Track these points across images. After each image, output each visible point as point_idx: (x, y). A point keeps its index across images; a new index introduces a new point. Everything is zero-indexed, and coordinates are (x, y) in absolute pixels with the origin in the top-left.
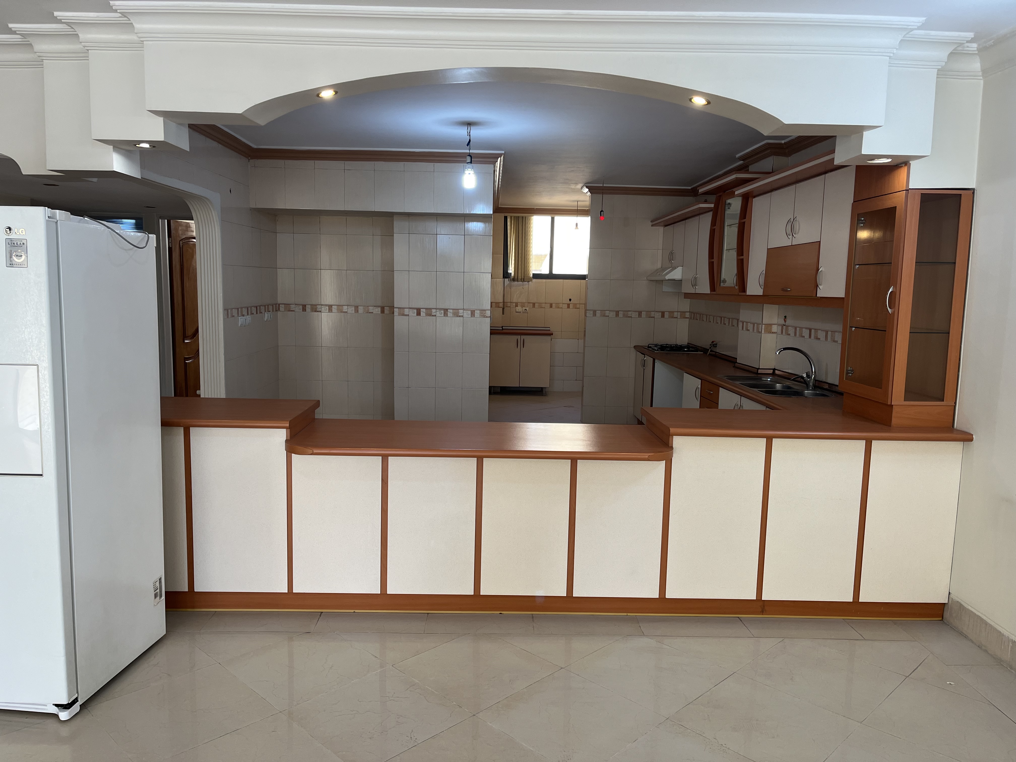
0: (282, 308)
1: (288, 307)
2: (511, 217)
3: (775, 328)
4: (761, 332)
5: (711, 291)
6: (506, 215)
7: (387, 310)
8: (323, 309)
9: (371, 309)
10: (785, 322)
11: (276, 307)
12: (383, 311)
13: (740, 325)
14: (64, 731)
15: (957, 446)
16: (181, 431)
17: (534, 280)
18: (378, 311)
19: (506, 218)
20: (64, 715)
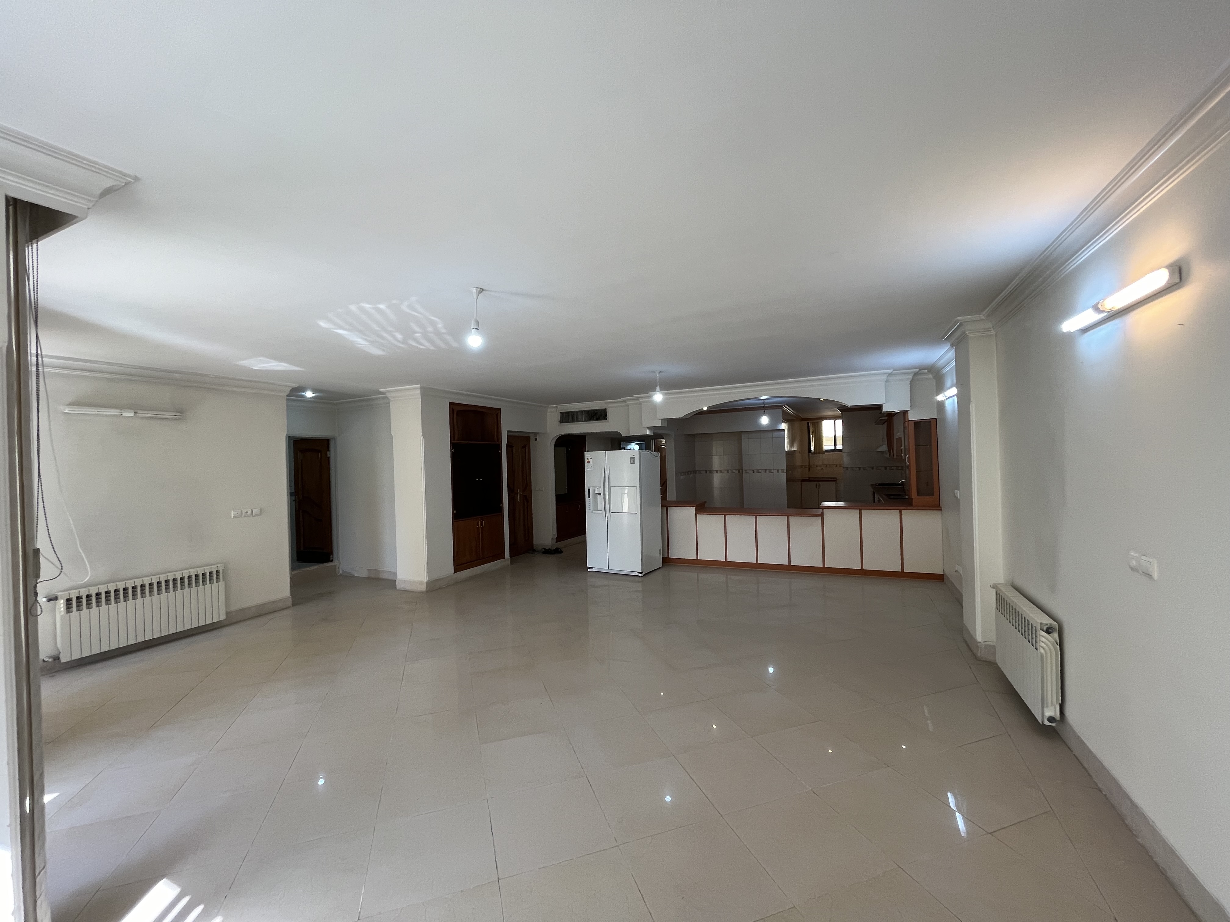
0: (697, 472)
1: (700, 472)
2: (811, 423)
6: (808, 421)
7: (741, 471)
8: (714, 472)
9: (734, 471)
11: (695, 472)
12: (739, 472)
14: (640, 579)
16: (665, 508)
17: (826, 453)
18: (737, 472)
19: (808, 424)
20: (640, 575)
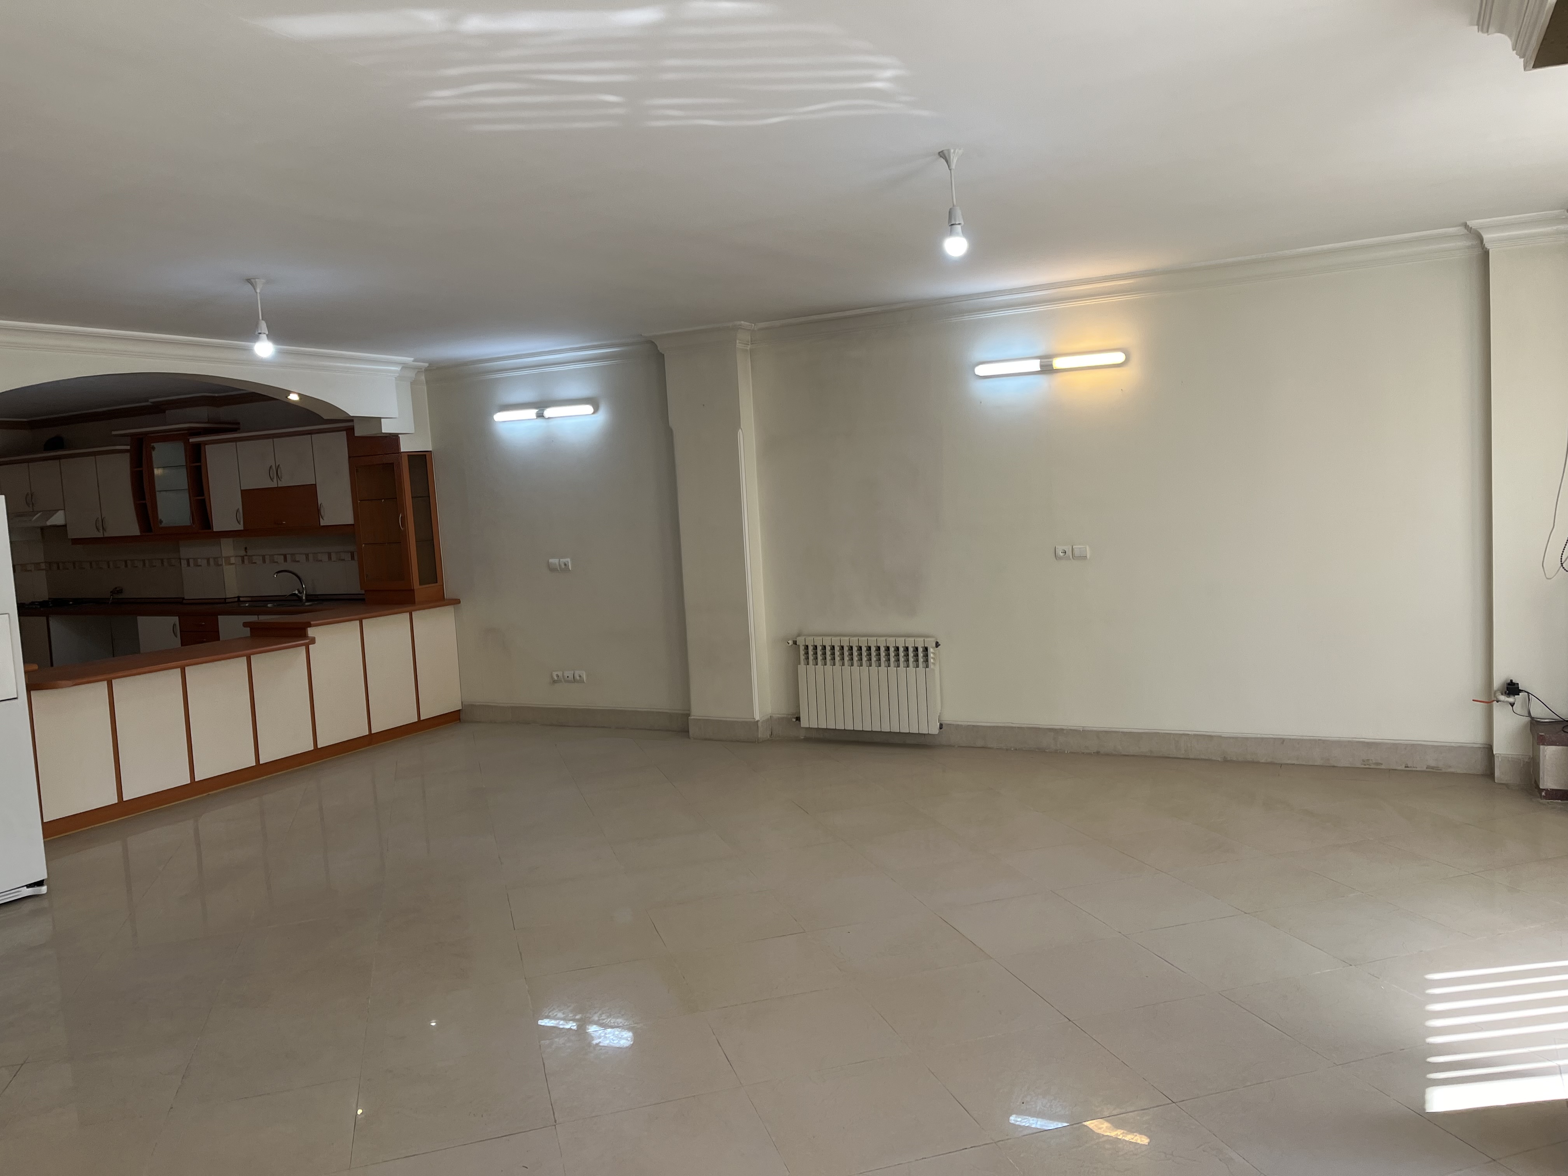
3: (233, 560)
4: (221, 565)
5: (141, 532)
10: (246, 552)
13: (184, 563)
15: (450, 609)
